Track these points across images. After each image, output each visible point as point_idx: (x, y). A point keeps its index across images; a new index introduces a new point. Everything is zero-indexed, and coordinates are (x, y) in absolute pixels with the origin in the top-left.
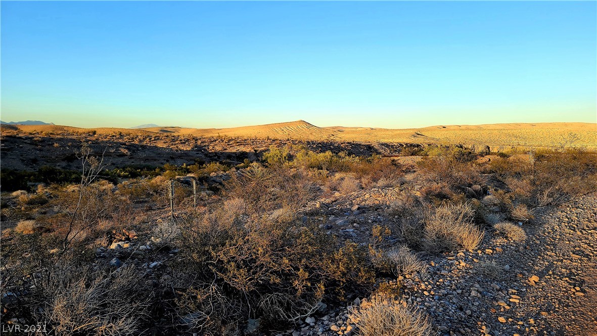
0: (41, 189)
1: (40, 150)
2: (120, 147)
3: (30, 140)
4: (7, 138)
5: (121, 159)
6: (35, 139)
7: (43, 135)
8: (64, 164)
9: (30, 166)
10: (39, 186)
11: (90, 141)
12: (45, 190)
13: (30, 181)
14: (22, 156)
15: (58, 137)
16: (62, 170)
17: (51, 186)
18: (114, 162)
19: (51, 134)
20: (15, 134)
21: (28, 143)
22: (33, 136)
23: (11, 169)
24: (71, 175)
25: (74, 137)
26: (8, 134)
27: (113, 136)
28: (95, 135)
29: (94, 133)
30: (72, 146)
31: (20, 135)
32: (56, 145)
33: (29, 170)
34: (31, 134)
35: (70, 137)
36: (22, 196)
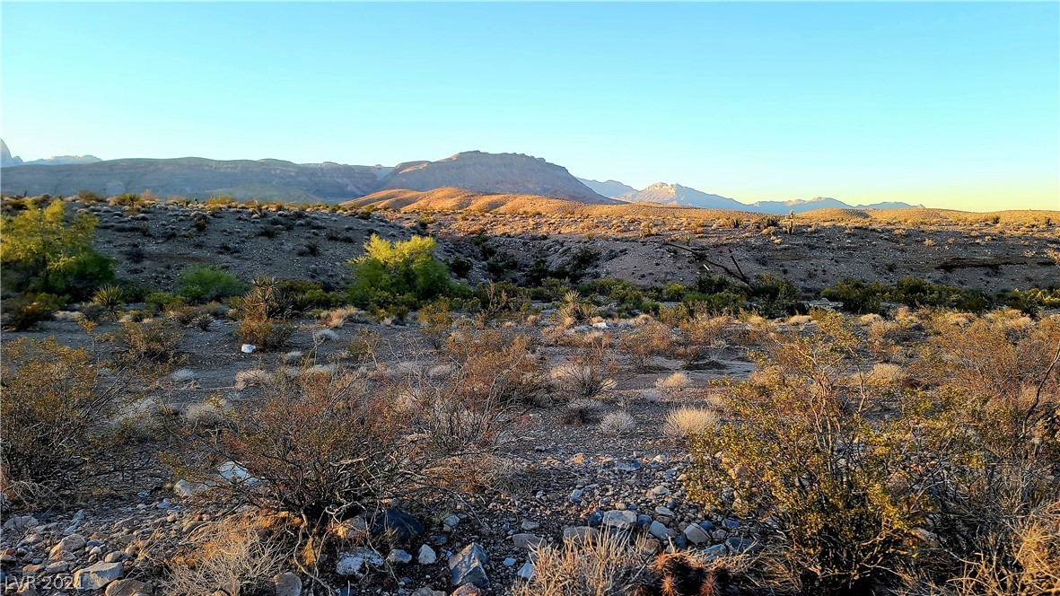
0: (904, 317)
1: (903, 251)
2: (1046, 247)
3: (888, 235)
4: (856, 231)
5: (1046, 271)
6: (897, 232)
7: (909, 225)
8: (939, 274)
9: (885, 276)
10: (900, 310)
11: (987, 235)
12: (910, 317)
13: (884, 301)
14: (874, 259)
15: (932, 228)
16: (935, 286)
17: (920, 312)
18: (1031, 276)
19: (922, 223)
20: (868, 224)
21: (886, 239)
22: (892, 227)
23: (858, 278)
24: (949, 294)
25: (959, 229)
26: (857, 225)
27: (1033, 226)
28: (998, 225)
29: (996, 221)
30: (955, 244)
31: (874, 226)
32: (928, 242)
33: (883, 282)
34: (889, 223)
35: (951, 228)
36: (877, 323)
